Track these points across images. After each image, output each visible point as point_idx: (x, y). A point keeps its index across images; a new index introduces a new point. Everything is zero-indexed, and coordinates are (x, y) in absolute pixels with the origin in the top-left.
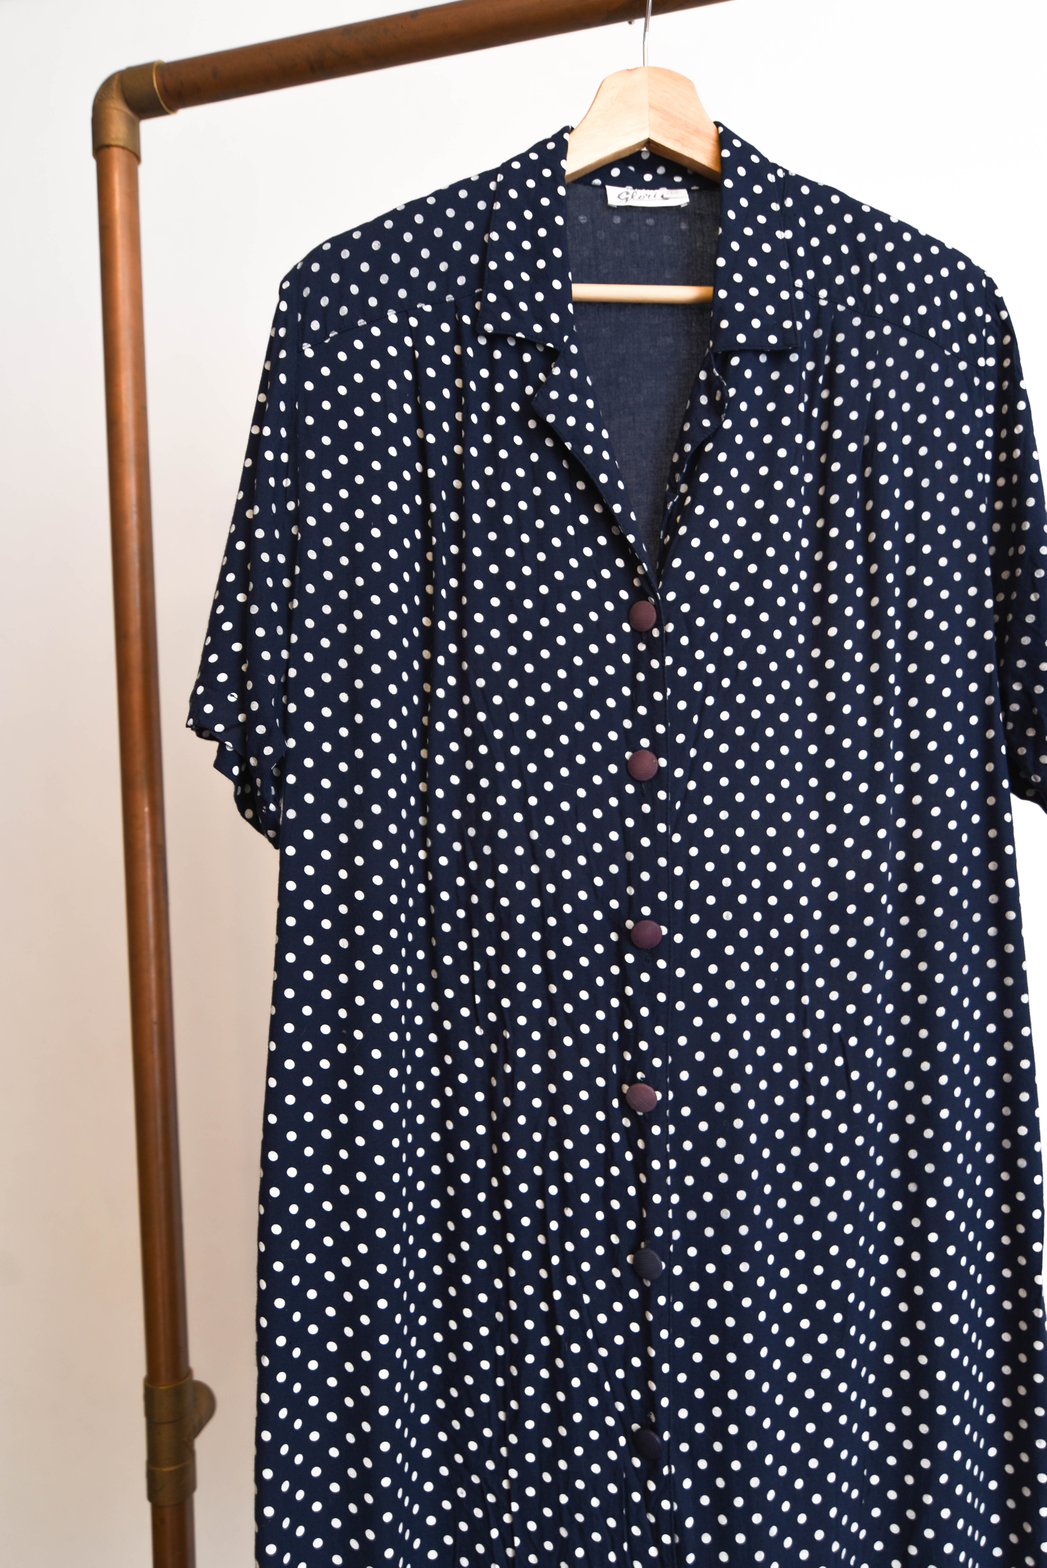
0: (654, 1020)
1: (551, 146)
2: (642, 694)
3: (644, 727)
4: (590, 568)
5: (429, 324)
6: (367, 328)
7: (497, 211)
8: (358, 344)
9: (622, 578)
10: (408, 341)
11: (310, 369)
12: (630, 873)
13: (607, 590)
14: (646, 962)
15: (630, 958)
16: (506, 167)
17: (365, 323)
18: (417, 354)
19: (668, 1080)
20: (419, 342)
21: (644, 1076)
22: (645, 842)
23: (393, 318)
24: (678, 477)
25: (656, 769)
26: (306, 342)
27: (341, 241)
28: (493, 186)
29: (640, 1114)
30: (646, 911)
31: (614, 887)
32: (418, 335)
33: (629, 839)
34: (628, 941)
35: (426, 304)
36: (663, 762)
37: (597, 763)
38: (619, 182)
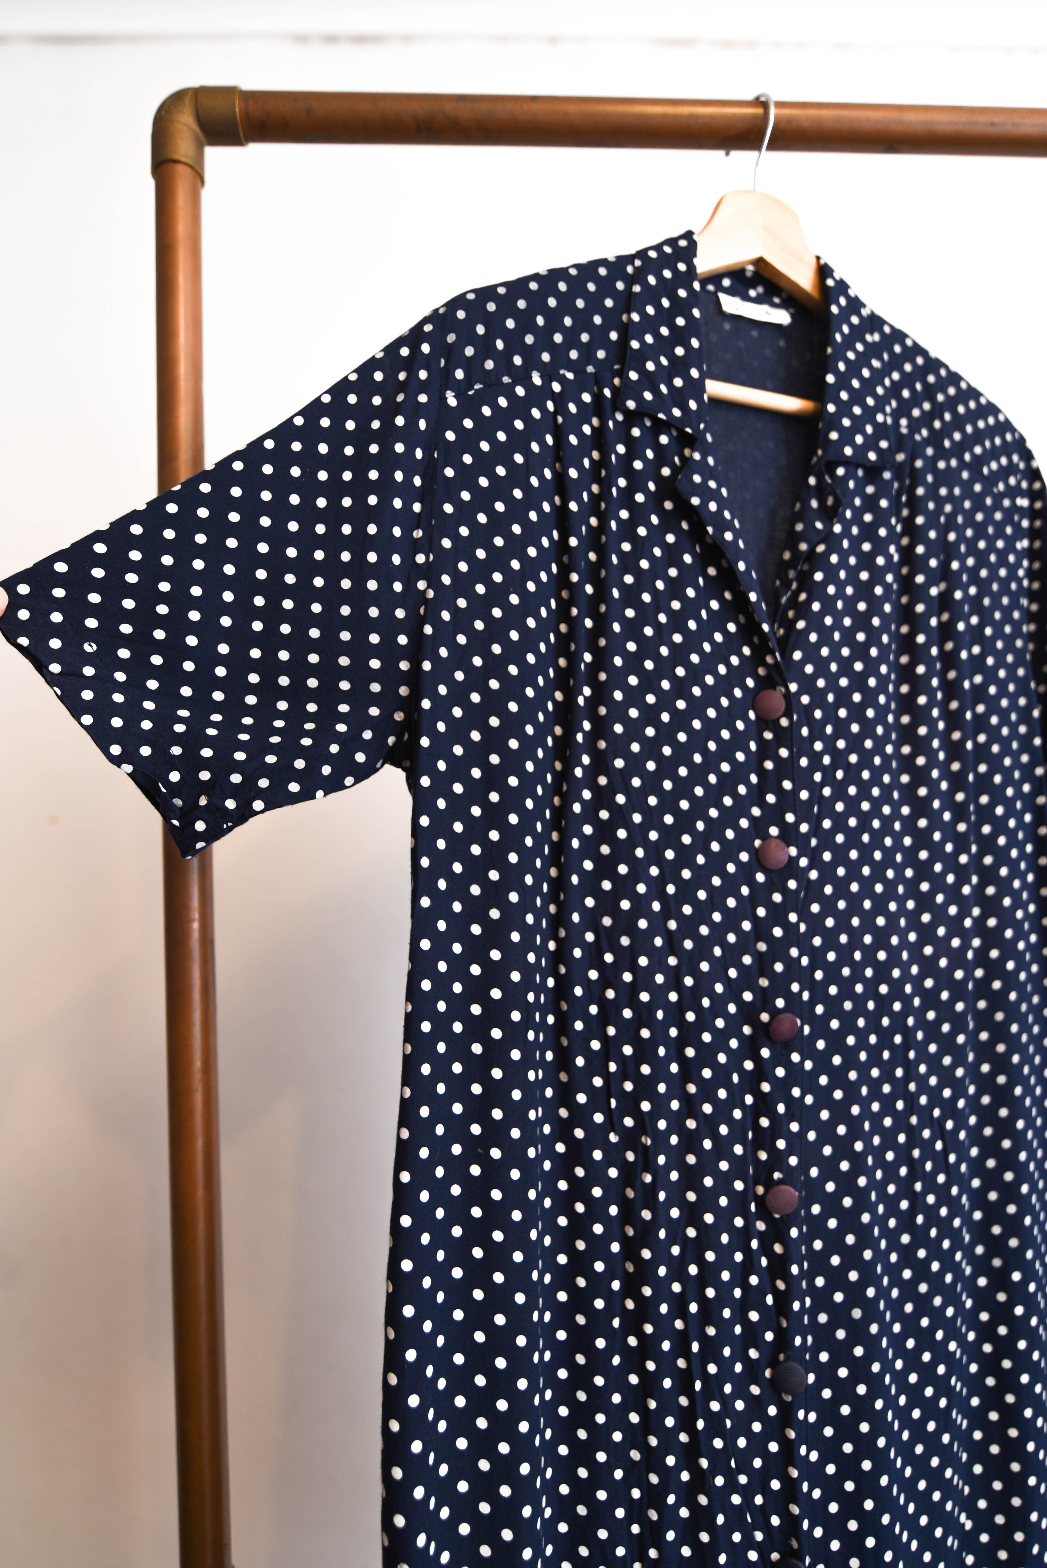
0: (790, 1116)
1: (683, 243)
2: (769, 782)
3: (774, 815)
4: (721, 654)
5: (571, 391)
6: (512, 386)
7: (636, 293)
8: (503, 402)
9: (749, 666)
10: (550, 405)
11: (452, 419)
12: (763, 964)
13: (735, 677)
14: (780, 1058)
15: (765, 1053)
16: (642, 254)
17: (510, 381)
18: (560, 419)
19: (802, 1178)
20: (561, 408)
21: (781, 1176)
22: (778, 932)
23: (537, 380)
24: (792, 574)
25: (786, 859)
26: (450, 390)
27: (486, 293)
28: (630, 269)
29: (777, 1216)
30: (780, 1003)
31: (747, 979)
32: (560, 401)
33: (761, 930)
34: (763, 1034)
35: (569, 371)
36: (793, 851)
37: (730, 851)
38: (730, 291)
